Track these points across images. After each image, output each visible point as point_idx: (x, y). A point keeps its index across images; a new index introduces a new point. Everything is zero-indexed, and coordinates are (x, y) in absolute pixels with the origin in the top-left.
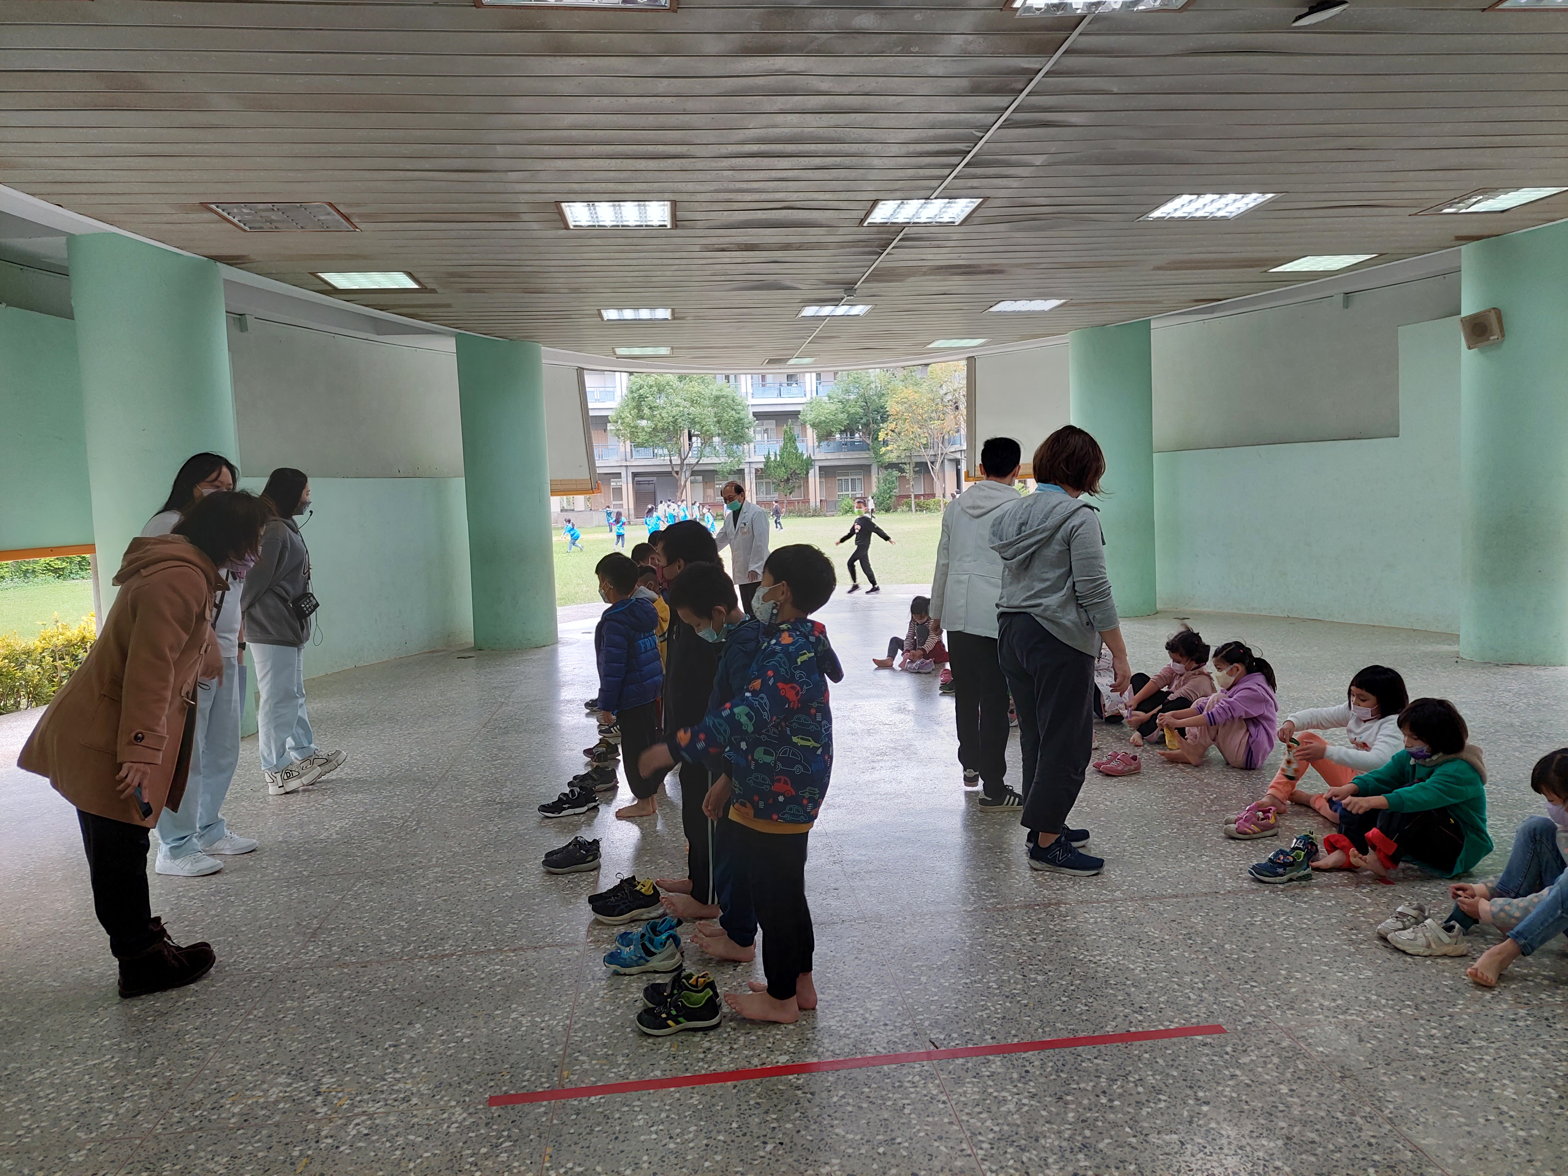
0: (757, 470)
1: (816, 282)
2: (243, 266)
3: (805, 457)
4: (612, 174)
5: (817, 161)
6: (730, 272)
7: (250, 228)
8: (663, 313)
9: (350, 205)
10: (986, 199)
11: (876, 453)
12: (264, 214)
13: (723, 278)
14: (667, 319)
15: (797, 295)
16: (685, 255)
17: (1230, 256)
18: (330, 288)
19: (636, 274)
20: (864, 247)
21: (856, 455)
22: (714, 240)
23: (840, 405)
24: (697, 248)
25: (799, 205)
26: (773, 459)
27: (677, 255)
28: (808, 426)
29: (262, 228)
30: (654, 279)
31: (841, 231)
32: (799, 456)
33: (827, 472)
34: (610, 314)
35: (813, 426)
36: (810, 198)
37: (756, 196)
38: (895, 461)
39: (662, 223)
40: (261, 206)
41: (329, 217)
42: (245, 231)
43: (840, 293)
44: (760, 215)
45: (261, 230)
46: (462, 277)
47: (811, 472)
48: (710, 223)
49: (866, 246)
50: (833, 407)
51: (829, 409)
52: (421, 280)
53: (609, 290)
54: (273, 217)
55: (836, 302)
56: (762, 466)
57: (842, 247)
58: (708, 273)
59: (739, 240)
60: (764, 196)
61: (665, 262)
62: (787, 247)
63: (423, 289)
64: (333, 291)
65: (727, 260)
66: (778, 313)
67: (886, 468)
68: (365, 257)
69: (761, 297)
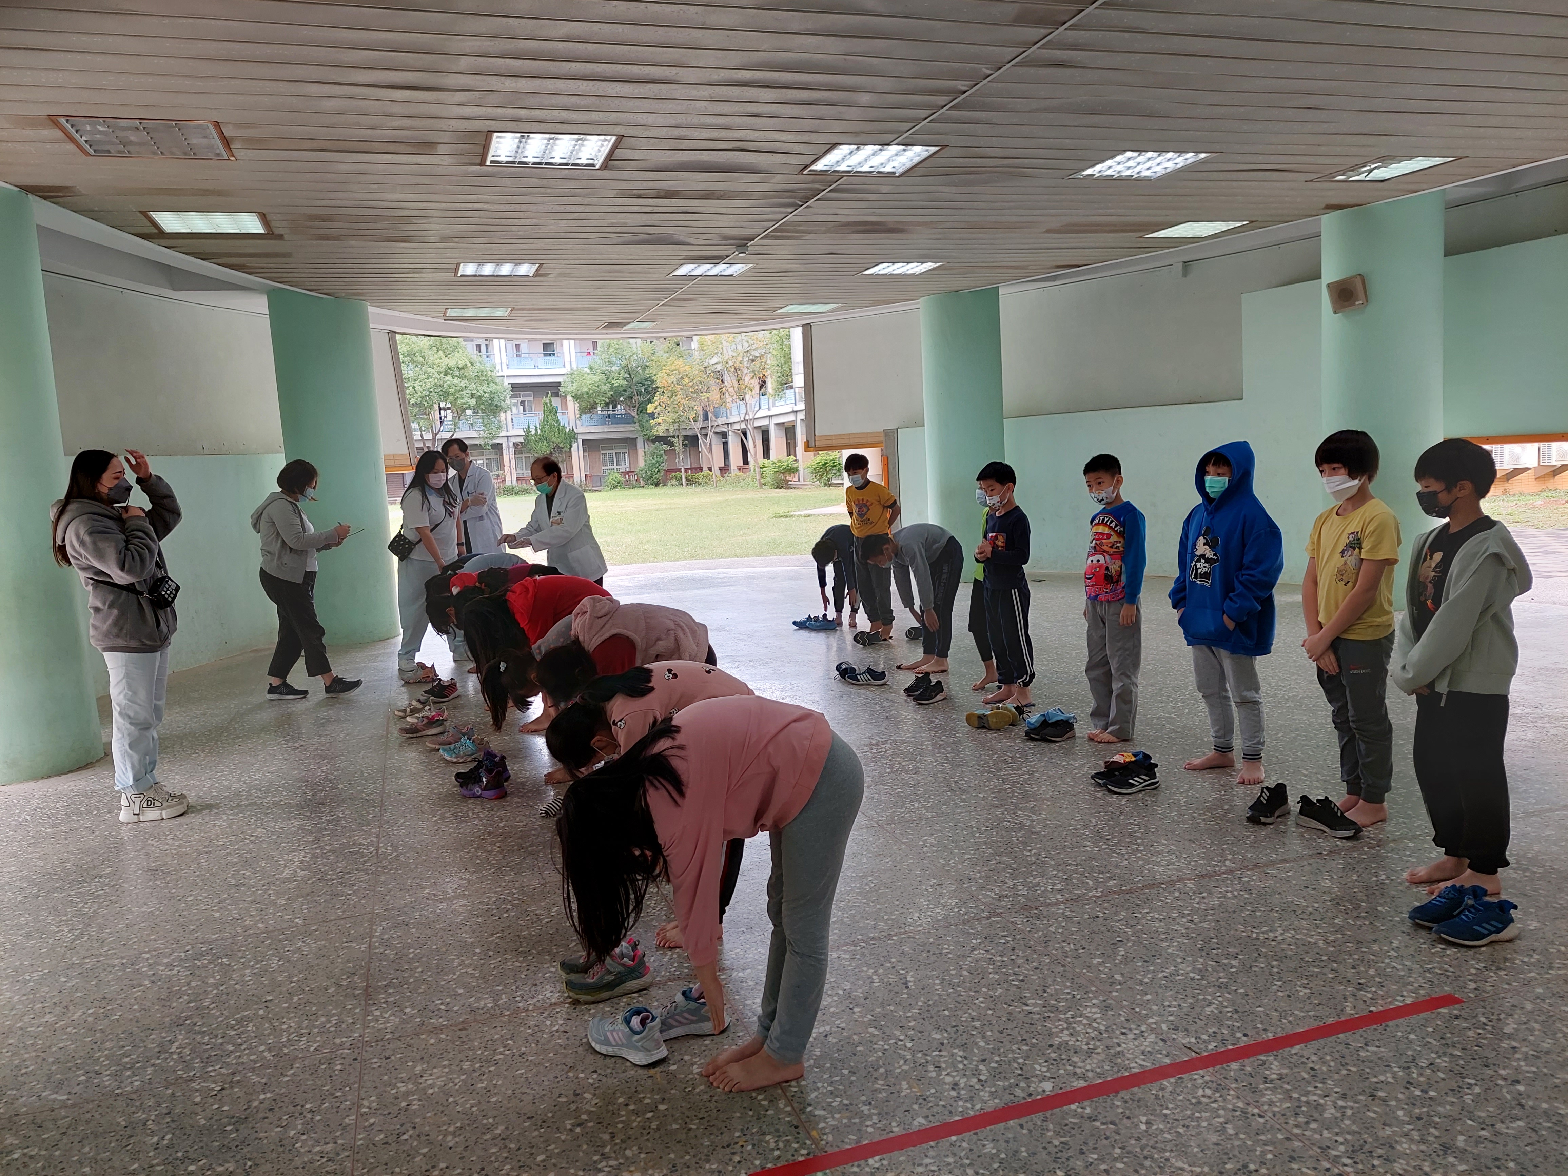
0: (516, 445)
1: (716, 237)
2: (60, 200)
3: (567, 430)
4: (573, 99)
5: (804, 95)
6: (630, 223)
7: (95, 151)
8: (525, 269)
9: (237, 125)
10: (943, 147)
11: (641, 426)
12: (121, 134)
13: (619, 229)
14: (528, 276)
15: (685, 251)
16: (595, 200)
17: (1123, 219)
18: (156, 231)
19: (527, 222)
20: (787, 198)
21: (621, 428)
22: (637, 185)
23: (603, 376)
24: (612, 193)
25: (750, 146)
26: (533, 432)
27: (586, 201)
28: (569, 398)
29: (109, 151)
30: (543, 229)
31: (778, 178)
32: (561, 430)
33: (590, 446)
34: (469, 269)
35: (576, 398)
36: (770, 139)
37: (715, 134)
38: (661, 434)
39: (591, 162)
40: (123, 123)
41: (204, 141)
42: (87, 154)
43: (731, 249)
44: (705, 157)
45: (107, 153)
46: (324, 220)
47: (575, 446)
48: (643, 164)
49: (791, 197)
50: (596, 379)
51: (591, 381)
52: (273, 224)
53: (485, 241)
54: (133, 138)
55: (716, 259)
56: (521, 440)
57: (766, 197)
58: (606, 223)
59: (665, 185)
60: (724, 134)
61: (568, 208)
62: (708, 195)
63: (270, 235)
64: (158, 235)
65: (635, 209)
66: (651, 271)
67: (654, 441)
68: (219, 193)
69: (646, 253)
